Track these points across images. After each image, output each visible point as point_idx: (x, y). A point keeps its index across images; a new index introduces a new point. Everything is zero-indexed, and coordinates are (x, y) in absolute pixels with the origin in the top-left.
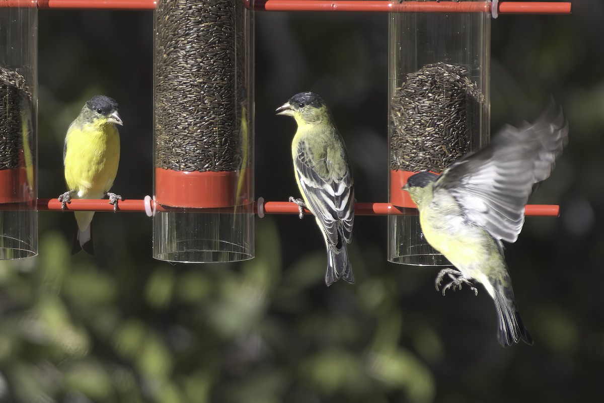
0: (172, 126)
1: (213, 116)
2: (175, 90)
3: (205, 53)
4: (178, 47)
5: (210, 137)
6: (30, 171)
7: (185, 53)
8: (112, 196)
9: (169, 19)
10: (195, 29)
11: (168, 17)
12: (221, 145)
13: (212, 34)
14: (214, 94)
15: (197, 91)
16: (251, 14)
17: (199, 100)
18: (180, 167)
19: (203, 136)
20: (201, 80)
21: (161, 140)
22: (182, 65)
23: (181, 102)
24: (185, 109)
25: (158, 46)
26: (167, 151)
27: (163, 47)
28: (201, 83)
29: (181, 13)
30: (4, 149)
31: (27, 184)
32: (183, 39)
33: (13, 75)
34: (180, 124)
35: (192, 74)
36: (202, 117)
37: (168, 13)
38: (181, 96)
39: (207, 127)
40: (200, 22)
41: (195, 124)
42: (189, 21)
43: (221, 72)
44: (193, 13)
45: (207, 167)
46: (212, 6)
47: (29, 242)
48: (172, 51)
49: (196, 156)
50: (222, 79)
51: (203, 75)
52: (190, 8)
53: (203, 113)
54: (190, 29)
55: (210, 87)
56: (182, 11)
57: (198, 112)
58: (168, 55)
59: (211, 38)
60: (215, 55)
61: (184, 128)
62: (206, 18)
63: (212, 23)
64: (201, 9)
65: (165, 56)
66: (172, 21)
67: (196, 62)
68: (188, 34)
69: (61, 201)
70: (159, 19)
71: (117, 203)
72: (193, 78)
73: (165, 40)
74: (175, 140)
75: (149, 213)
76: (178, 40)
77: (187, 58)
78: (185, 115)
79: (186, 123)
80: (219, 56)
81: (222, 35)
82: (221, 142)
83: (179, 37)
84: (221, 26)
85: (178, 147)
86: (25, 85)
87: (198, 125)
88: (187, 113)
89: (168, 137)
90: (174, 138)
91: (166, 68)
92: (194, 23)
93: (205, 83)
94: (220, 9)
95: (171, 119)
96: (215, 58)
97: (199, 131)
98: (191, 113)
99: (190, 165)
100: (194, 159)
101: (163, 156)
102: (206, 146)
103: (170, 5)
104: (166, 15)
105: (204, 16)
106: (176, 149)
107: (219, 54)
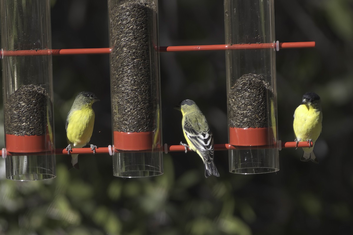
0: (122, 110)
1: (142, 105)
2: (123, 92)
3: (138, 74)
4: (124, 72)
5: (142, 115)
6: (51, 135)
7: (127, 74)
8: (92, 146)
9: (118, 58)
10: (132, 62)
11: (118, 57)
12: (147, 119)
13: (140, 64)
14: (142, 94)
15: (134, 93)
16: (158, 54)
17: (135, 97)
18: (127, 131)
19: (138, 115)
20: (136, 87)
21: (117, 117)
22: (126, 80)
23: (127, 98)
24: (128, 102)
25: (113, 71)
26: (120, 123)
27: (116, 72)
28: (136, 89)
29: (125, 55)
30: (40, 125)
31: (50, 142)
32: (126, 67)
33: (40, 88)
34: (126, 109)
35: (132, 84)
36: (137, 106)
37: (118, 55)
38: (126, 95)
39: (140, 110)
40: (134, 59)
41: (134, 109)
42: (129, 59)
43: (146, 83)
44: (131, 55)
45: (141, 130)
46: (140, 51)
47: (51, 170)
48: (121, 74)
49: (135, 125)
50: (146, 87)
51: (137, 85)
52: (129, 52)
53: (137, 104)
54: (129, 63)
55: (141, 91)
56: (125, 54)
57: (135, 103)
58: (119, 75)
59: (140, 67)
60: (143, 75)
61: (128, 111)
62: (137, 57)
63: (141, 59)
64: (135, 52)
65: (117, 76)
66: (120, 59)
67: (134, 78)
68: (129, 65)
69: (67, 150)
70: (113, 58)
71: (95, 150)
72: (132, 87)
73: (117, 69)
74: (124, 117)
75: (111, 154)
76: (124, 68)
77: (129, 77)
78: (129, 105)
79: (129, 109)
80: (144, 75)
81: (145, 65)
82: (147, 117)
83: (124, 67)
84: (145, 60)
85: (125, 121)
86: (46, 93)
87: (135, 109)
88: (130, 104)
89: (120, 116)
90: (123, 117)
91: (118, 82)
92: (132, 59)
93: (138, 89)
94: (144, 52)
95: (122, 107)
96: (142, 76)
97: (136, 112)
98: (132, 104)
99: (132, 129)
100: (134, 126)
101: (118, 125)
102: (140, 120)
103: (119, 51)
104: (117, 56)
105: (136, 56)
106: (125, 122)
107: (144, 74)
